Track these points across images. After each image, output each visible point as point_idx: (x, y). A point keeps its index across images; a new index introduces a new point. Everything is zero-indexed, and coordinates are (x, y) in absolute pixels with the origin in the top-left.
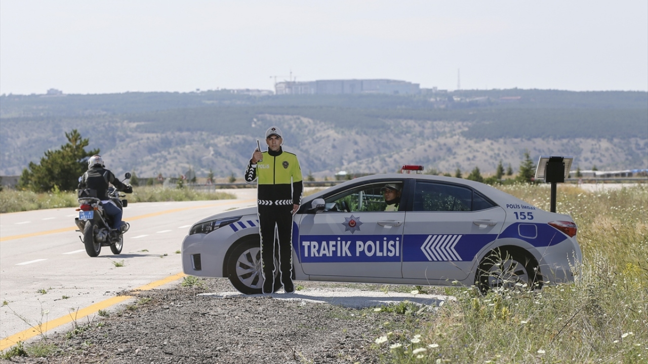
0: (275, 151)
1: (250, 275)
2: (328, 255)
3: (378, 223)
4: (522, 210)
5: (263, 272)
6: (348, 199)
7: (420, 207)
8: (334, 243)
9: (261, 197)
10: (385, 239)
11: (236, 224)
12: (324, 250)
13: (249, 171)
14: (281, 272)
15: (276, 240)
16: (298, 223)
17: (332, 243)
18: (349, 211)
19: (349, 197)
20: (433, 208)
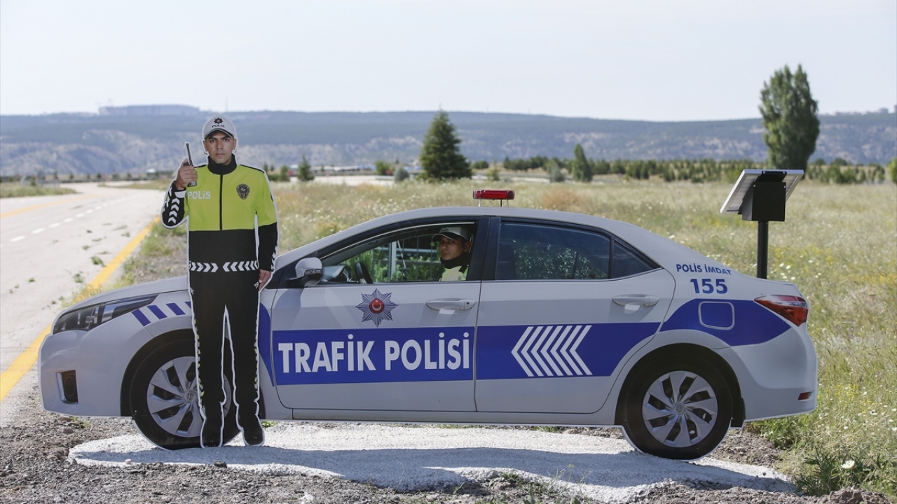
0: (221, 165)
1: (175, 410)
2: (329, 369)
3: (427, 305)
4: (705, 275)
5: (200, 405)
6: (367, 258)
7: (510, 272)
8: (341, 345)
9: (194, 256)
10: (442, 335)
11: (145, 310)
12: (322, 358)
13: (170, 204)
14: (237, 405)
15: (227, 341)
16: (268, 307)
17: (337, 345)
18: (370, 282)
19: (370, 254)
20: (535, 274)
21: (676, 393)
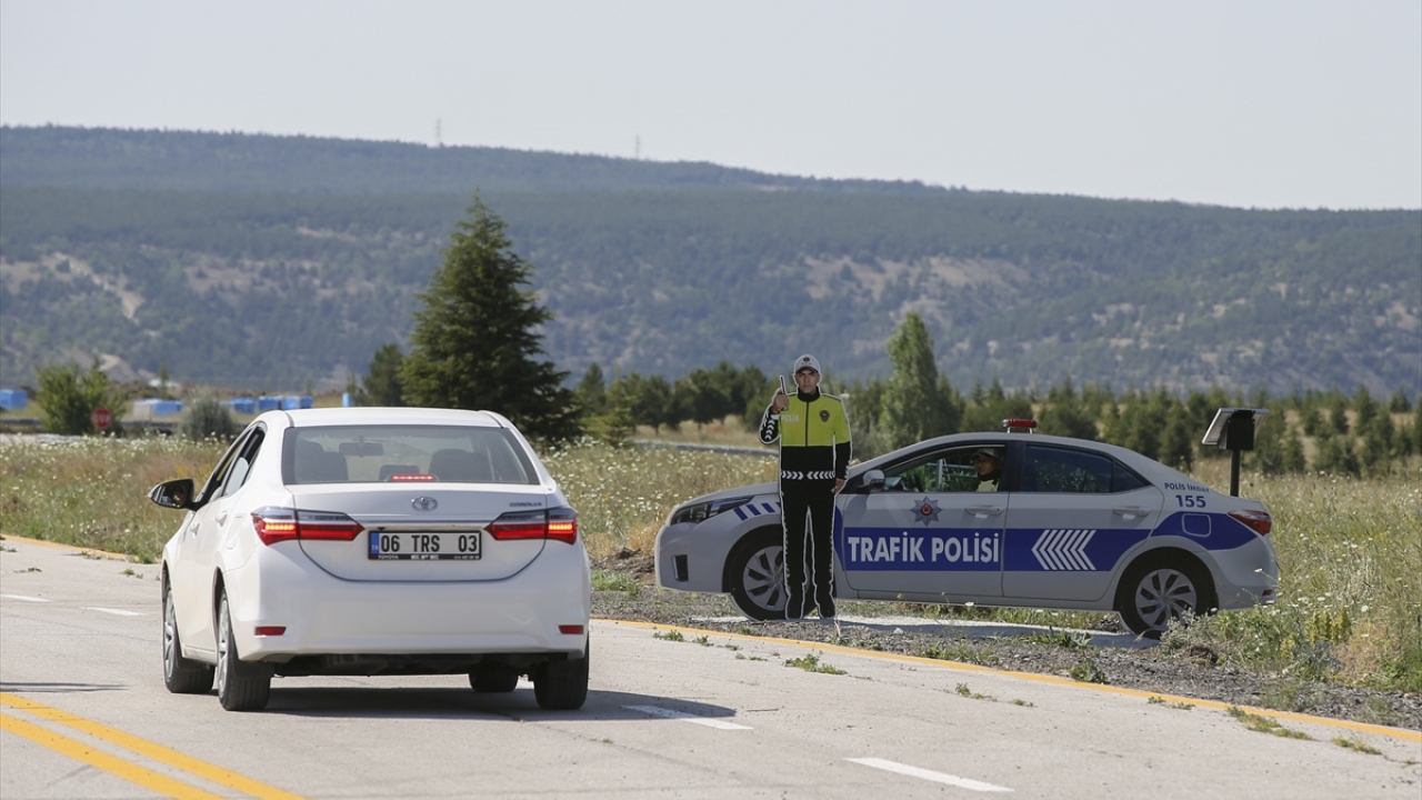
0: (808, 395)
1: (764, 589)
2: (887, 559)
3: (966, 511)
4: (1189, 492)
5: (786, 585)
6: (920, 472)
7: (1032, 487)
8: (897, 540)
9: (785, 466)
10: (977, 534)
11: (744, 508)
12: (882, 550)
13: (767, 424)
14: (815, 585)
15: (809, 535)
16: (841, 508)
17: (894, 540)
18: (921, 490)
19: (922, 468)
20: (1052, 487)
21: (1163, 587)
